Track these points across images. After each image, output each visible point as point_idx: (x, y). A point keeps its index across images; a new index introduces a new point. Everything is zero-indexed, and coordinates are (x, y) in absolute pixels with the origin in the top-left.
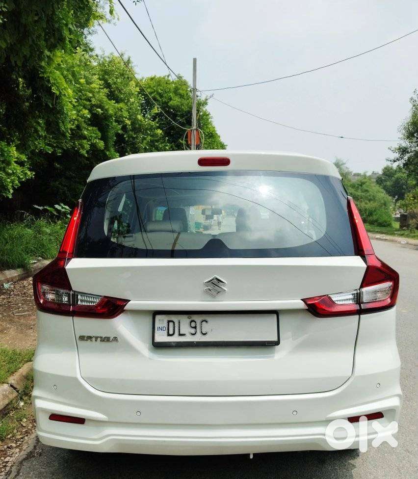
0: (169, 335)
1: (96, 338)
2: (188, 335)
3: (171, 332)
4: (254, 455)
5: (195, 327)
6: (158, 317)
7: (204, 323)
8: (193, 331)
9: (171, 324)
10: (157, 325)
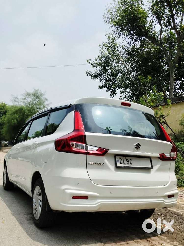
0: (121, 164)
1: (96, 163)
2: (126, 164)
3: (121, 163)
4: (141, 210)
5: (128, 162)
6: (117, 157)
7: (131, 160)
8: (128, 163)
9: (121, 160)
10: (117, 160)
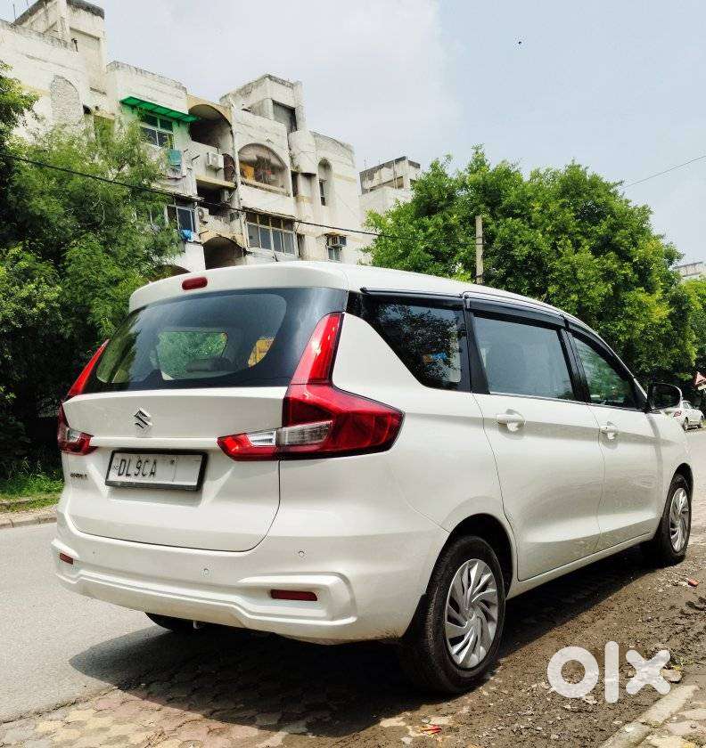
0: (119, 474)
2: (133, 475)
3: (121, 472)
5: (140, 468)
6: (116, 457)
8: (137, 472)
10: (113, 464)
